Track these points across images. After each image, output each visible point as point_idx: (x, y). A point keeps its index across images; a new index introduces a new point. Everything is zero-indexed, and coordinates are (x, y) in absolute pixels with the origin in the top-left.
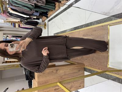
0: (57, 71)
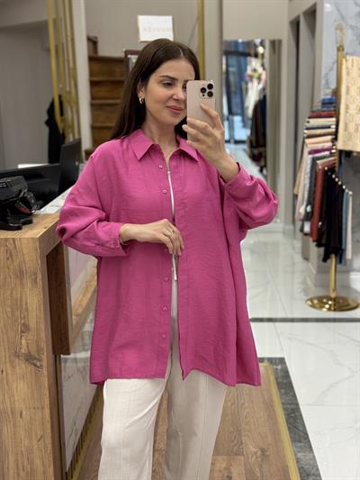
0: (29, 358)
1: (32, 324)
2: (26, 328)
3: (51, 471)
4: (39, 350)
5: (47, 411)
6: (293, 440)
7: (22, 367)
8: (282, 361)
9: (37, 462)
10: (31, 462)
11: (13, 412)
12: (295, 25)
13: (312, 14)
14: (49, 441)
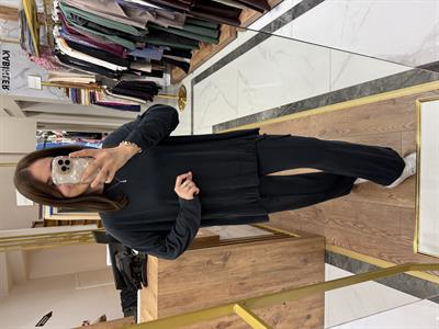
0: (226, 259)
1: (207, 259)
2: (209, 262)
3: (281, 244)
4: (221, 254)
5: (252, 247)
6: (256, 121)
7: (230, 263)
8: (214, 127)
9: (277, 251)
10: (276, 255)
11: (253, 266)
12: (28, 113)
13: (21, 103)
14: (267, 246)
